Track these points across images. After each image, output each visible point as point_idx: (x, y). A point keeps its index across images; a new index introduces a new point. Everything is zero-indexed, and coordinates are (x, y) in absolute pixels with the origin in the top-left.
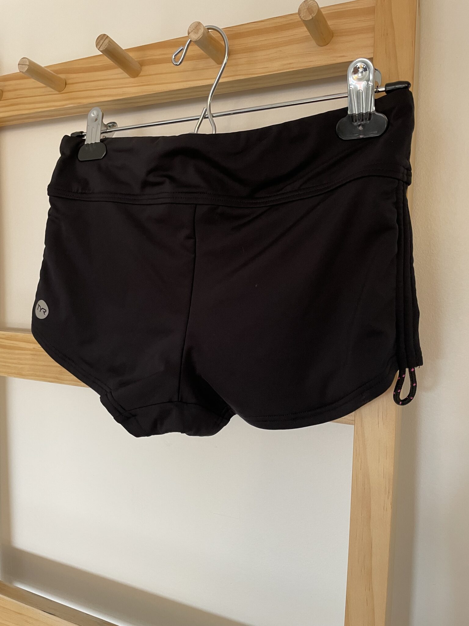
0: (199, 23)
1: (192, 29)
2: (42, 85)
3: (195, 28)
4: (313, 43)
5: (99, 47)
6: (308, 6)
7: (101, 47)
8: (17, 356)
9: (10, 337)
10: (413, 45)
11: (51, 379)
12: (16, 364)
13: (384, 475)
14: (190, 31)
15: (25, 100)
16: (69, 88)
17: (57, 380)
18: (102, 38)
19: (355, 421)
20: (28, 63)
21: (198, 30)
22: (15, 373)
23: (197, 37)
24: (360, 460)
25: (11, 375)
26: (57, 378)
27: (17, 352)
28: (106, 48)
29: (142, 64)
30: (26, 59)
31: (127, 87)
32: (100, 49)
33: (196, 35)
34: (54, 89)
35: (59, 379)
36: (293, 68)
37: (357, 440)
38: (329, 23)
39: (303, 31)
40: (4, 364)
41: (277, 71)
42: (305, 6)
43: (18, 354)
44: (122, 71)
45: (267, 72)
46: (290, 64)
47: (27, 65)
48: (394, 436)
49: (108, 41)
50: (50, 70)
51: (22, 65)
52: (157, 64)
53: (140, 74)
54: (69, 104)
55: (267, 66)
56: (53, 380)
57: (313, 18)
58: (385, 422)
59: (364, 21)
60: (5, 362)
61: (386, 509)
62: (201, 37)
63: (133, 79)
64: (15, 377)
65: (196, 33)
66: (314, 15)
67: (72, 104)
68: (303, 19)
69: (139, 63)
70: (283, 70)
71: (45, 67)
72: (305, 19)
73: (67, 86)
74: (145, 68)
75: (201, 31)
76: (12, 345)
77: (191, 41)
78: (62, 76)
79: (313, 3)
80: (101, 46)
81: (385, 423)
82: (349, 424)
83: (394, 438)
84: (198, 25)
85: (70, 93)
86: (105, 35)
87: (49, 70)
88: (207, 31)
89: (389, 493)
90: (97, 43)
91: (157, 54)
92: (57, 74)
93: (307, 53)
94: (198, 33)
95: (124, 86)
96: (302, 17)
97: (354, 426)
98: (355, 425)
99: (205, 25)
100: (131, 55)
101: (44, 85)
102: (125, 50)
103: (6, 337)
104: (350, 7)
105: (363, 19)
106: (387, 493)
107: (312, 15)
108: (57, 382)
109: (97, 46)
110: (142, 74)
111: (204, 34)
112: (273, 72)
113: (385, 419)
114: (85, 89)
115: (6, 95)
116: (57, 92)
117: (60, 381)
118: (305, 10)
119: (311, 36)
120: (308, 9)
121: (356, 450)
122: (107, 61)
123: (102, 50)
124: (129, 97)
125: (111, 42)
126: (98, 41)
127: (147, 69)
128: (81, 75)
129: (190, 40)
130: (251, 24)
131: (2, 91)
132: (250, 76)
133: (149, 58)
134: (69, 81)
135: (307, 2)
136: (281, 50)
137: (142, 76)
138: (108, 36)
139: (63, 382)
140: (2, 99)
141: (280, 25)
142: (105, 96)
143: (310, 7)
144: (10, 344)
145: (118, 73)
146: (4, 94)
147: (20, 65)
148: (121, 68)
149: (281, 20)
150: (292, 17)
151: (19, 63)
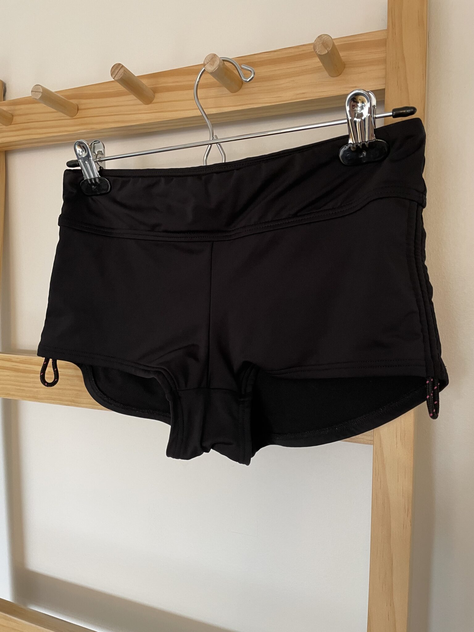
0: (215, 55)
1: (208, 61)
2: (54, 110)
3: (211, 60)
4: (326, 74)
5: (114, 76)
6: (323, 41)
7: (116, 77)
8: (32, 380)
9: (25, 360)
10: (424, 78)
11: (67, 403)
12: (29, 387)
13: (403, 493)
14: (206, 63)
15: (36, 124)
16: (80, 114)
17: (73, 403)
18: (117, 67)
19: (373, 440)
20: (41, 91)
21: (214, 62)
22: (29, 397)
23: (213, 69)
24: (379, 480)
25: (26, 398)
26: (73, 401)
27: (32, 375)
28: (121, 78)
29: (155, 91)
30: (40, 87)
31: (141, 113)
32: (115, 78)
33: (212, 66)
34: (65, 114)
35: (75, 402)
36: (306, 98)
37: (376, 460)
38: (342, 54)
39: (316, 62)
40: (19, 388)
41: (291, 100)
42: (319, 41)
43: (33, 378)
44: (135, 98)
45: (284, 101)
46: (304, 93)
47: (40, 92)
48: (412, 455)
49: (123, 71)
50: (61, 95)
51: (36, 92)
52: (171, 91)
53: (153, 102)
54: (82, 129)
55: (280, 96)
56: (70, 403)
57: (328, 52)
58: (403, 441)
59: (374, 53)
60: (20, 386)
61: (406, 526)
62: (217, 68)
63: (147, 106)
64: (30, 400)
65: (212, 65)
66: (330, 49)
67: (84, 129)
68: (319, 53)
69: (152, 90)
70: (296, 99)
71: (56, 92)
72: (320, 53)
73: (79, 111)
74: (158, 95)
75: (217, 63)
76: (27, 368)
77: (204, 70)
78: (74, 101)
79: (327, 38)
80: (116, 75)
81: (403, 444)
82: (368, 444)
83: (412, 458)
84: (213, 57)
85: (83, 119)
86: (120, 64)
87: (58, 95)
88: (223, 63)
89: (408, 511)
90: (112, 73)
91: (169, 82)
92: (68, 99)
93: (320, 83)
94: (214, 65)
95: (137, 112)
96: (318, 52)
97: (372, 446)
98: (373, 444)
99: (219, 57)
100: (145, 82)
101: (55, 111)
102: (137, 76)
103: (21, 361)
104: (361, 39)
105: (374, 51)
106: (407, 510)
107: (328, 49)
108: (74, 405)
109: (112, 75)
110: (155, 101)
111: (219, 66)
112: (286, 101)
113: (403, 439)
114: (98, 115)
115: (16, 119)
116: (68, 117)
117: (77, 404)
118: (320, 45)
119: (323, 67)
120: (323, 44)
121: (375, 469)
122: (120, 88)
123: (117, 79)
124: (142, 123)
125: (126, 71)
126: (113, 70)
127: (160, 97)
128: (93, 101)
129: (204, 68)
130: (263, 54)
131: (13, 116)
132: (264, 104)
133: (162, 85)
134: (81, 107)
135: (321, 37)
136: (294, 80)
137: (156, 103)
138: (123, 66)
139: (79, 405)
140: (12, 123)
141: (293, 55)
142: (118, 122)
143: (325, 42)
144: (24, 368)
145: (131, 99)
146: (15, 118)
147: (33, 93)
148: (133, 95)
149: (293, 50)
150: (304, 48)
151: (34, 90)
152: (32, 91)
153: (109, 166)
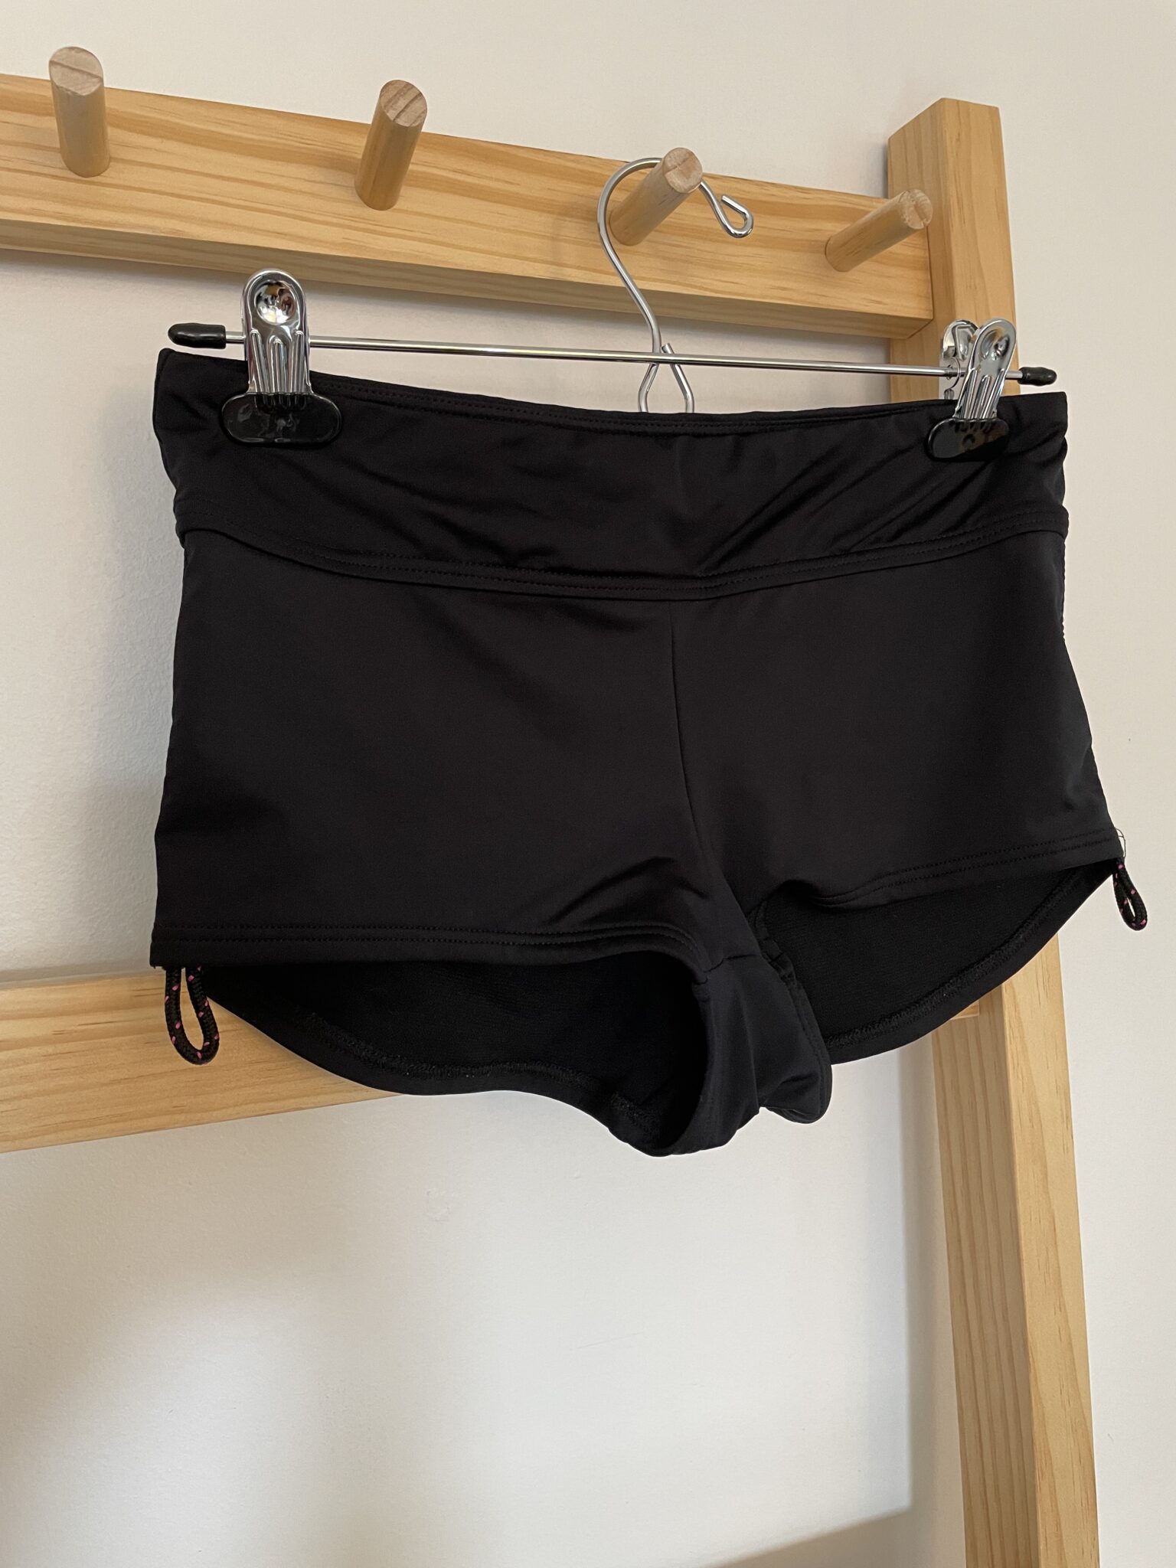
3: (683, 162)
5: (394, 112)
7: (403, 118)
18: (402, 90)
20: (100, 73)
21: (689, 170)
23: (688, 186)
30: (93, 58)
32: (397, 120)
33: (685, 179)
36: (791, 300)
42: (909, 200)
45: (729, 293)
47: (94, 76)
51: (71, 69)
58: (1048, 991)
62: (696, 187)
65: (686, 175)
66: (928, 222)
68: (910, 224)
72: (912, 224)
80: (401, 112)
81: (1048, 995)
86: (409, 86)
94: (689, 177)
96: (907, 221)
107: (924, 221)
113: (1048, 987)
118: (911, 209)
120: (916, 208)
121: (1013, 1057)
135: (914, 193)
143: (920, 206)
147: (61, 69)
149: (754, 189)
150: (774, 191)
151: (55, 60)
152: (52, 63)
153: (323, 362)
